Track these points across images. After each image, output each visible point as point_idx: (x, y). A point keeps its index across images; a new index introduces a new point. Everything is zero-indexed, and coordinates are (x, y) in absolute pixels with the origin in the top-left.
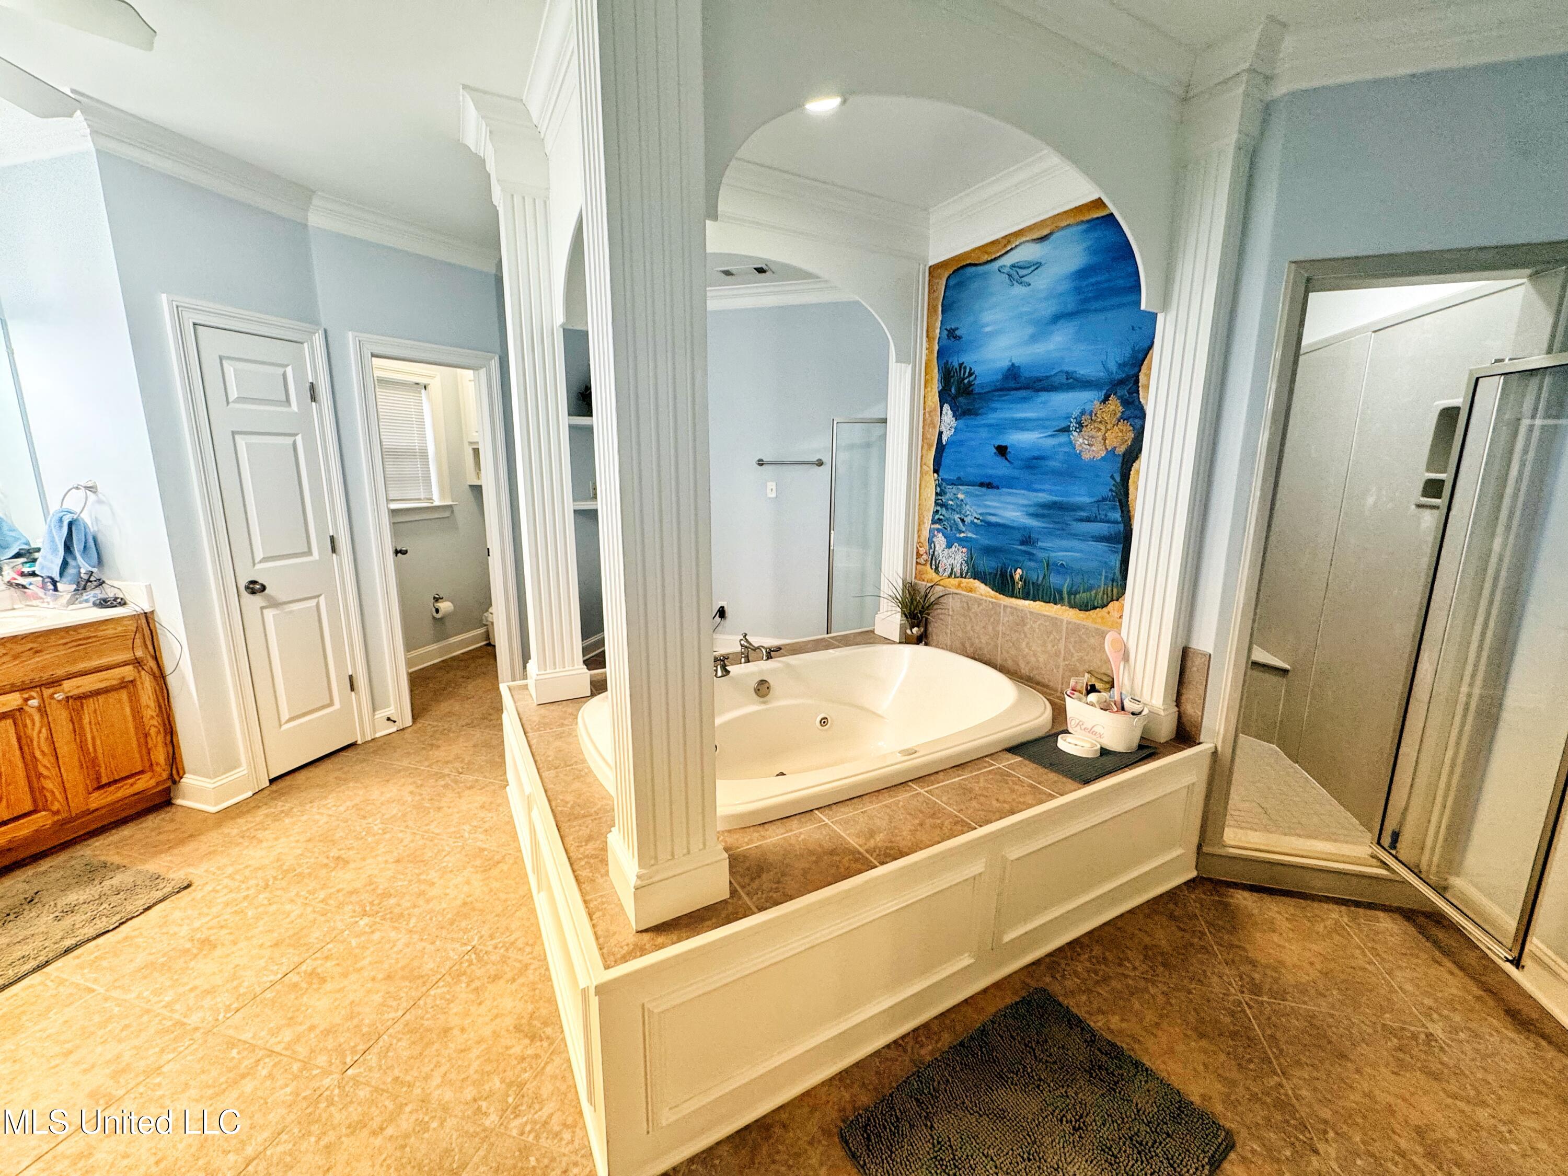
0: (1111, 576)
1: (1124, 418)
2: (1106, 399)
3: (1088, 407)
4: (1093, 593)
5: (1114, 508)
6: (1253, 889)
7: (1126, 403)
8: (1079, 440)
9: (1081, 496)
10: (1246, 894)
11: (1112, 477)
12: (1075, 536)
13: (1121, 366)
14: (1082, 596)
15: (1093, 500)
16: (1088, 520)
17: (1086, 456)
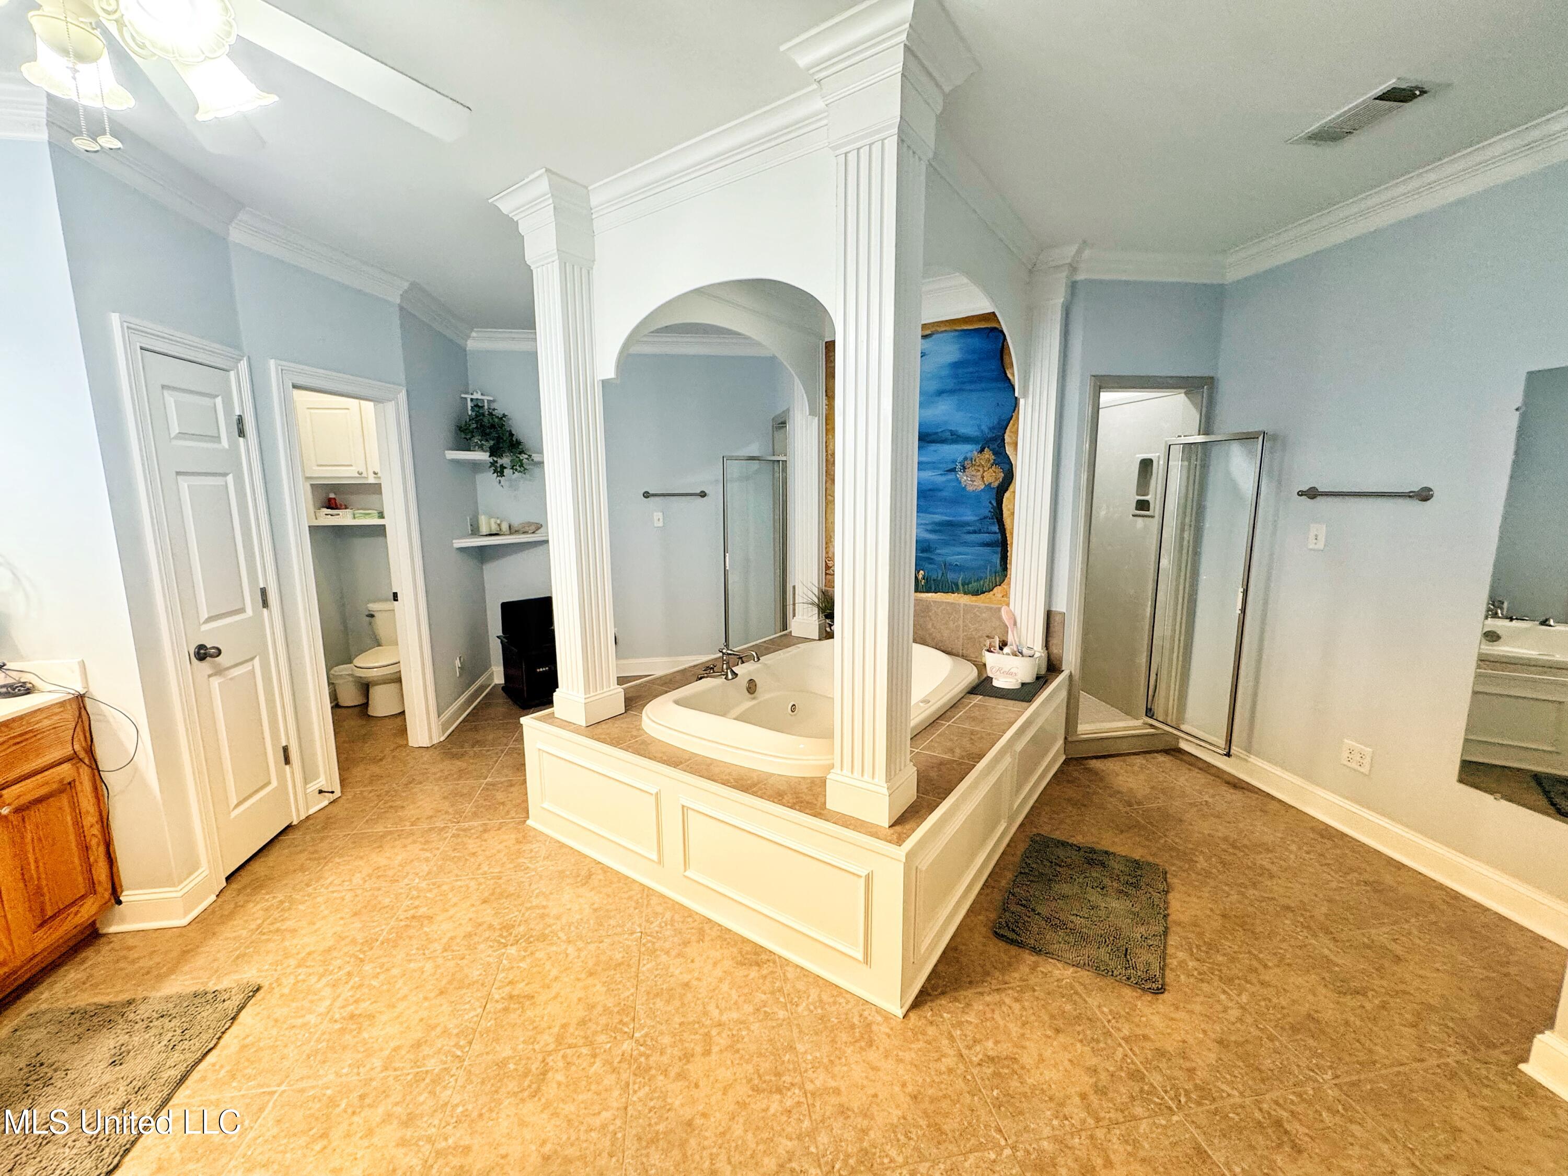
0: (993, 570)
1: (995, 463)
2: (982, 451)
3: (969, 455)
4: (982, 583)
5: (993, 523)
6: (1097, 757)
7: (995, 453)
8: (964, 478)
9: (968, 515)
10: (1094, 761)
11: (990, 503)
12: (965, 544)
13: (991, 429)
14: (974, 585)
15: (976, 518)
16: (975, 532)
17: (970, 488)
